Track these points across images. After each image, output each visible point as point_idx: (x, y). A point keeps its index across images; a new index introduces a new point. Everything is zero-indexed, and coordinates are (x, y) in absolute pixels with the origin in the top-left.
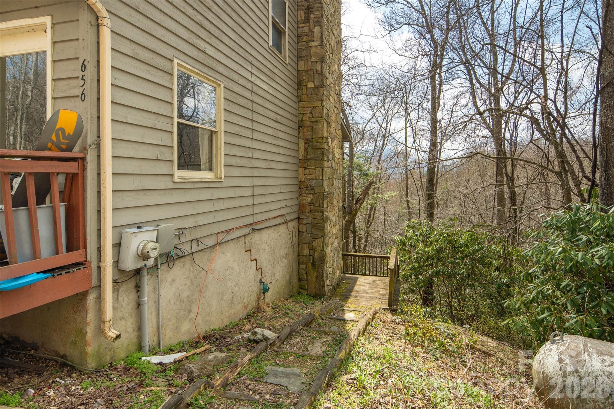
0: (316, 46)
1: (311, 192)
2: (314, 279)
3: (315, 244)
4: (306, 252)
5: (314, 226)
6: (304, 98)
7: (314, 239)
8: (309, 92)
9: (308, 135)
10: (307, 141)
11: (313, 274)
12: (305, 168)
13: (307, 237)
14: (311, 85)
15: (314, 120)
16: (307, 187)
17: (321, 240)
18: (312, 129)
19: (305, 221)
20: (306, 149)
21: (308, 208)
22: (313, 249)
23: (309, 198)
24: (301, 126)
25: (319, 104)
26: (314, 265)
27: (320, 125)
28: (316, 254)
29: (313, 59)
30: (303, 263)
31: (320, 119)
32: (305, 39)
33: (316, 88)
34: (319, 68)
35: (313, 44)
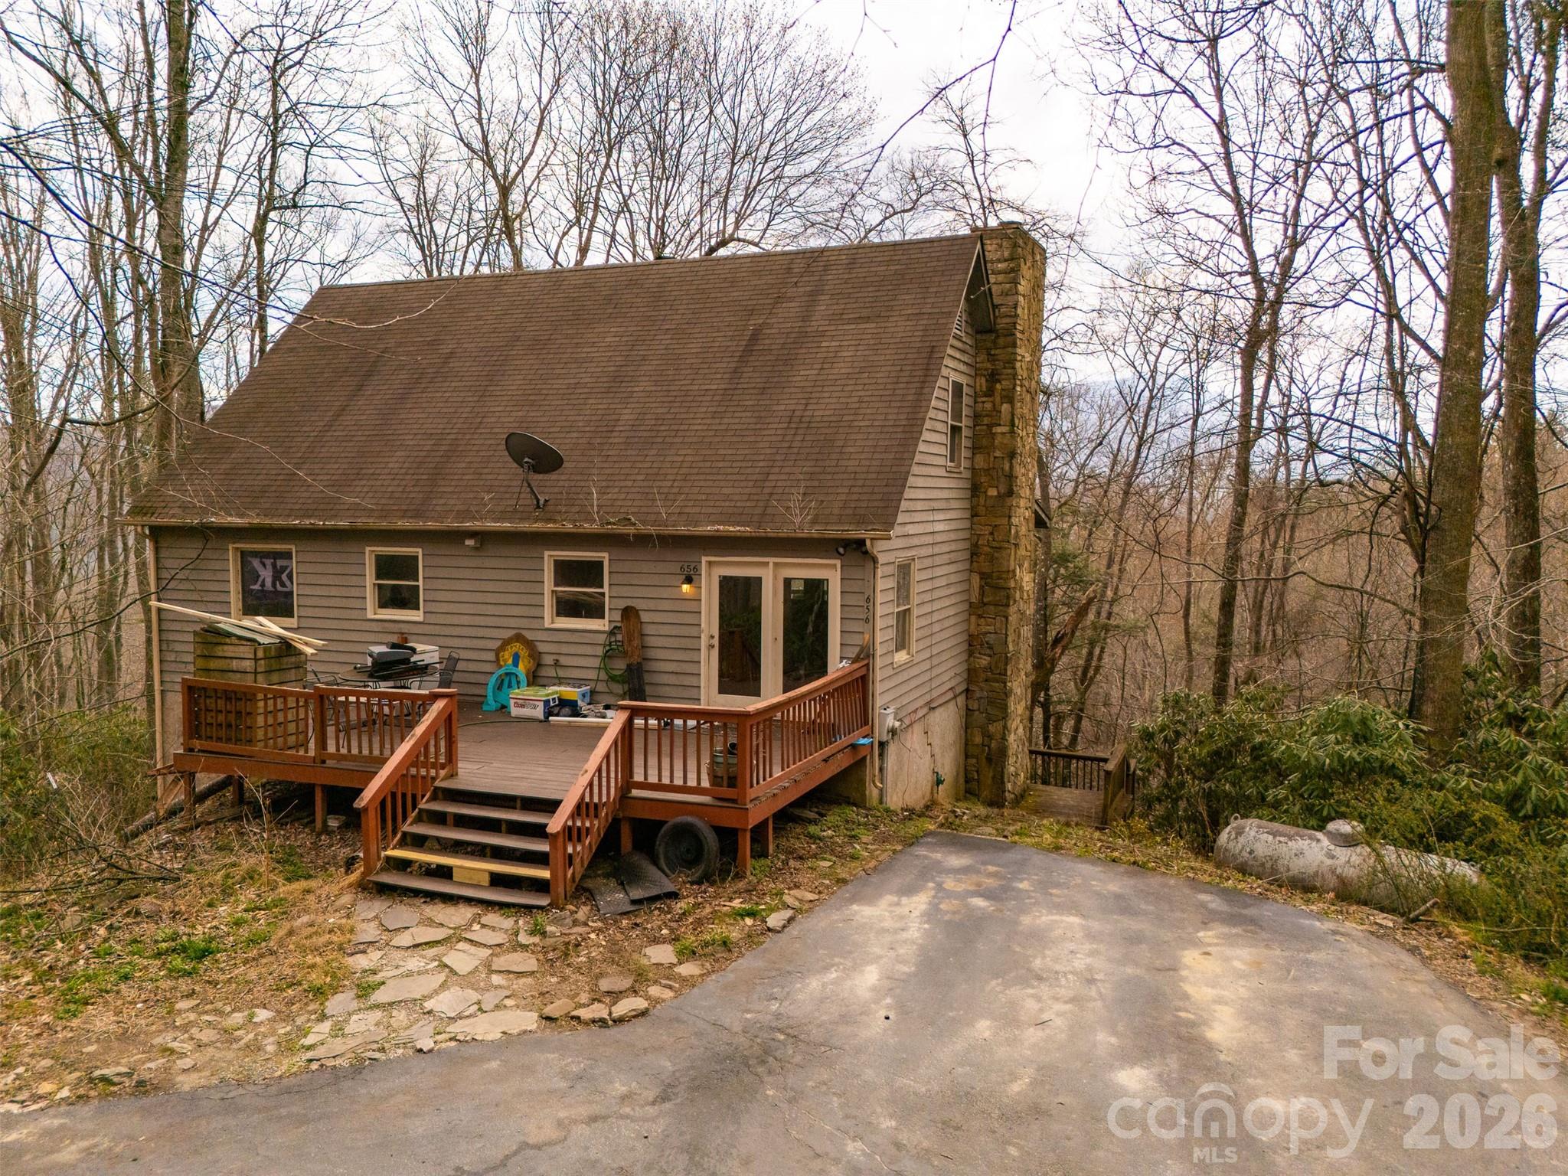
0: (1003, 434)
1: (988, 651)
2: (989, 781)
3: (992, 729)
4: (978, 739)
5: (991, 702)
6: (982, 510)
7: (991, 720)
8: (990, 502)
9: (986, 567)
10: (983, 576)
11: (988, 774)
12: (980, 616)
13: (979, 718)
14: (993, 492)
15: (995, 544)
16: (982, 645)
17: (1002, 723)
18: (992, 559)
19: (978, 694)
20: (981, 587)
21: (983, 676)
22: (990, 737)
23: (984, 661)
24: (974, 553)
25: (1005, 521)
26: (989, 760)
27: (1004, 553)
28: (993, 745)
29: (998, 454)
30: (973, 756)
31: (1006, 545)
32: (986, 421)
33: (999, 496)
34: (1007, 467)
35: (999, 429)
